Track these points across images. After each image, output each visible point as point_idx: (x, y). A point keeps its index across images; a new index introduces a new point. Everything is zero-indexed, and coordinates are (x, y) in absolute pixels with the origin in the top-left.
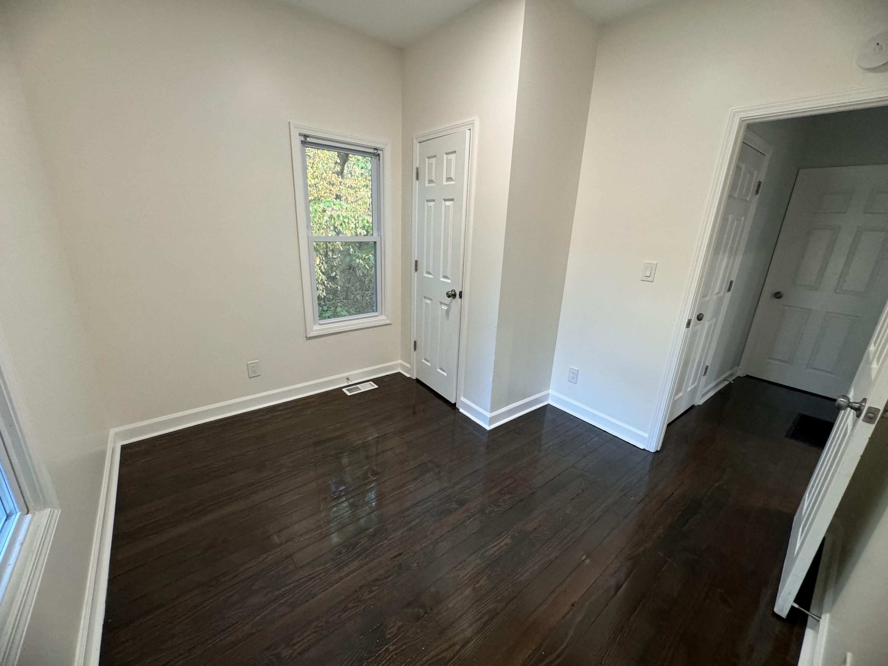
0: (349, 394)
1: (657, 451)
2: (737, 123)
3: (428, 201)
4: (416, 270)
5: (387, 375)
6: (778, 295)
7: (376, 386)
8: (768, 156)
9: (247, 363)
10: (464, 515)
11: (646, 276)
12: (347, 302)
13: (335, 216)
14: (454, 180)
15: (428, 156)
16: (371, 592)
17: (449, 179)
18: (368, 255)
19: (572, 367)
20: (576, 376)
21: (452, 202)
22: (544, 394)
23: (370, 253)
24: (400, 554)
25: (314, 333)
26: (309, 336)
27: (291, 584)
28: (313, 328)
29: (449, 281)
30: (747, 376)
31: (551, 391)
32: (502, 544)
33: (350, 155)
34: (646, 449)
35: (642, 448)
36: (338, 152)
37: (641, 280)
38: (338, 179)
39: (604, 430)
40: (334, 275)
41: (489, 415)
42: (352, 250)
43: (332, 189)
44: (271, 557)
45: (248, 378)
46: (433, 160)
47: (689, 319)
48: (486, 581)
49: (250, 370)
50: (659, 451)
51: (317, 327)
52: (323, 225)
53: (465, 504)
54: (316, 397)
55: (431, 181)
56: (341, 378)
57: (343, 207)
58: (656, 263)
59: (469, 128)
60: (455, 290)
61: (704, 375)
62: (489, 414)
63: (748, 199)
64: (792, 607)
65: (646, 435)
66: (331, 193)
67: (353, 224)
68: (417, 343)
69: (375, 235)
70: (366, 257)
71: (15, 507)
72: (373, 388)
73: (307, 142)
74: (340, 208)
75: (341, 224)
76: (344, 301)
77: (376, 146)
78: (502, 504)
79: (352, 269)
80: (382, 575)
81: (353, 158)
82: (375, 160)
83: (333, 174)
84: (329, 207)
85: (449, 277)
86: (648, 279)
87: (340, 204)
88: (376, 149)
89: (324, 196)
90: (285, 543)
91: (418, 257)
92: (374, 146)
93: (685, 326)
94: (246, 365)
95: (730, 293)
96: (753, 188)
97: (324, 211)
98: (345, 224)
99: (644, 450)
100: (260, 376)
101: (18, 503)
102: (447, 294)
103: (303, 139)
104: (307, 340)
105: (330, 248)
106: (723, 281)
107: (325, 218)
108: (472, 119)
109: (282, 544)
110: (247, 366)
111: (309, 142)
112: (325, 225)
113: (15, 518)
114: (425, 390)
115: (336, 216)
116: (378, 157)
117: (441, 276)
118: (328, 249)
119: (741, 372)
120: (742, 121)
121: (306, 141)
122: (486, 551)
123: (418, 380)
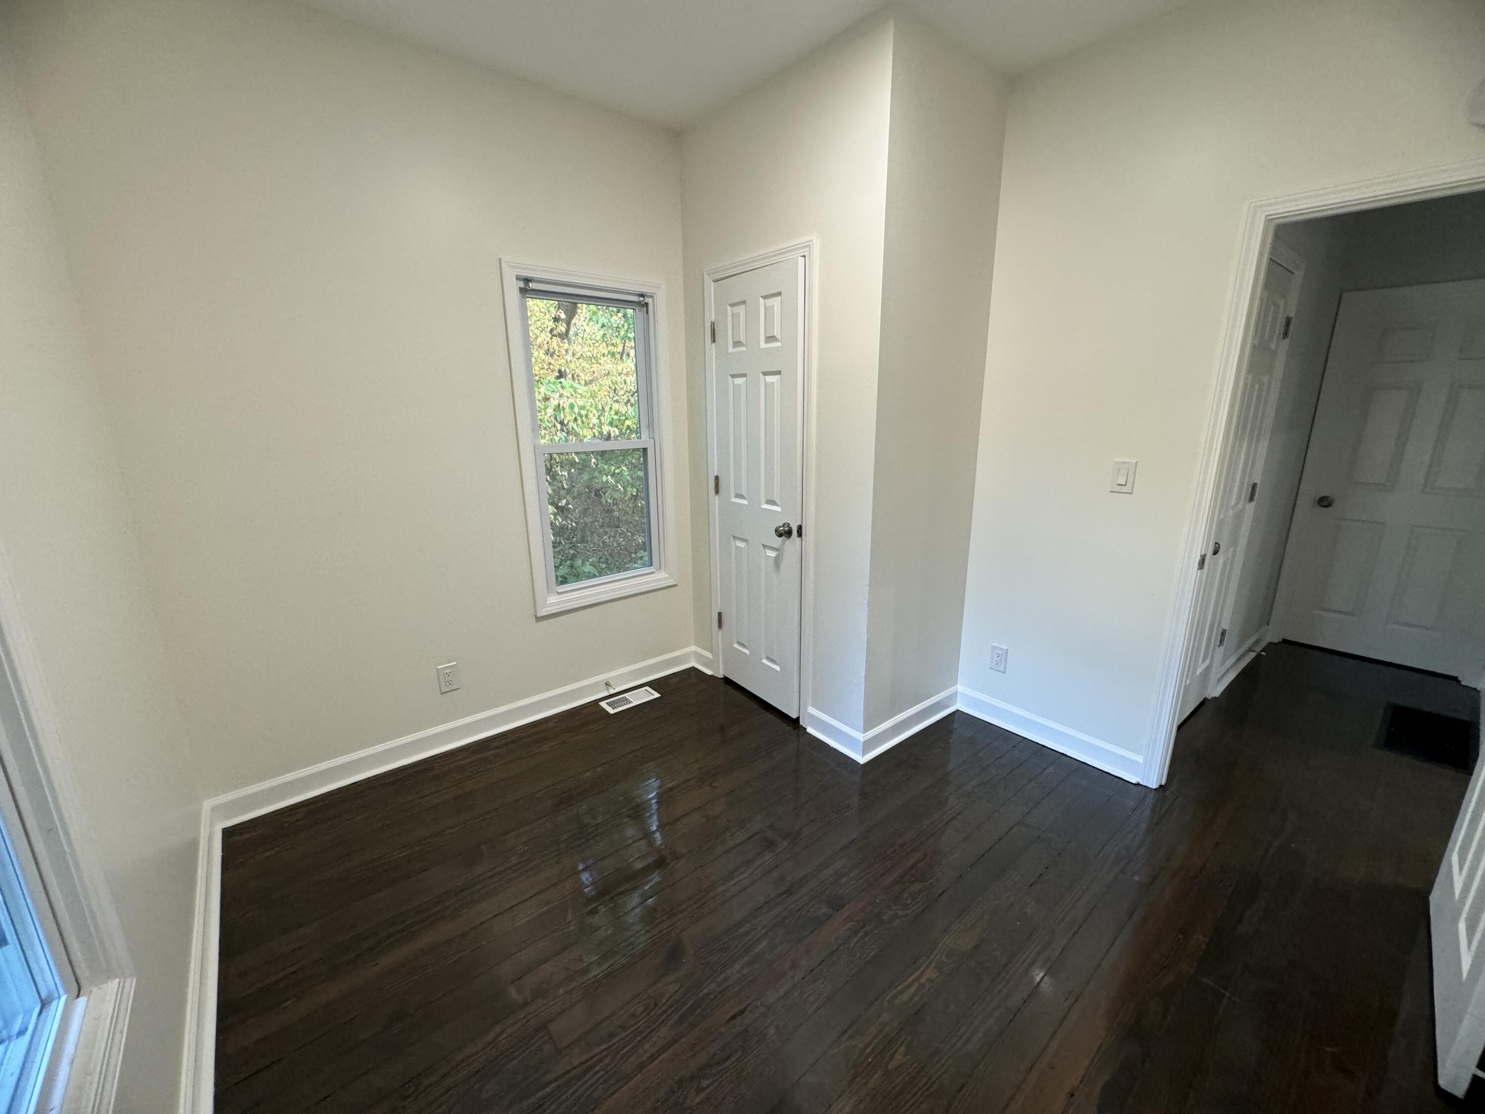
0: (611, 711)
1: (1161, 786)
2: (1261, 227)
3: (733, 376)
4: (717, 491)
5: (674, 674)
6: (1324, 502)
7: (657, 695)
8: (1299, 274)
9: (437, 669)
10: (845, 928)
11: (1118, 485)
12: (584, 546)
13: (566, 406)
14: (780, 339)
15: (732, 302)
16: (700, 1090)
17: (770, 339)
18: (618, 468)
19: (998, 645)
20: (1003, 660)
21: (778, 377)
22: (949, 694)
23: (623, 463)
24: (742, 1012)
25: (548, 609)
26: (539, 615)
27: (551, 1083)
28: (547, 600)
29: (778, 509)
30: (1285, 641)
31: (960, 688)
32: (923, 980)
33: (579, 305)
34: (1141, 783)
35: (1134, 782)
36: (558, 301)
37: (1111, 492)
38: (561, 345)
39: (1061, 752)
40: (564, 505)
41: (861, 737)
42: (593, 460)
43: (553, 362)
44: (509, 1031)
45: (439, 694)
46: (741, 309)
47: (1203, 554)
48: (906, 1054)
49: (442, 680)
50: (1166, 784)
51: (554, 597)
52: (546, 421)
53: (843, 906)
54: (554, 720)
55: (737, 344)
56: (596, 684)
57: (577, 390)
58: (1134, 461)
59: (803, 254)
60: (789, 524)
61: (1219, 646)
62: (861, 734)
63: (1273, 347)
64: (1475, 1078)
65: (1140, 759)
66: (550, 368)
67: (594, 418)
68: (723, 616)
69: (645, 436)
70: (617, 471)
71: (56, 984)
72: (652, 698)
73: (530, 290)
74: (573, 393)
75: (576, 420)
76: (579, 545)
77: (642, 290)
78: (908, 902)
79: (594, 492)
80: (715, 1055)
81: (584, 310)
82: (640, 314)
83: (554, 338)
84: (554, 391)
85: (779, 503)
86: (1123, 489)
87: (572, 387)
88: (642, 295)
89: (540, 374)
90: (532, 1001)
91: (718, 470)
92: (638, 290)
93: (1197, 566)
94: (435, 670)
95: (1253, 503)
96: (1279, 328)
97: (546, 399)
98: (581, 418)
99: (1138, 784)
100: (458, 689)
101: (62, 977)
102: (776, 530)
103: (522, 285)
104: (537, 622)
105: (555, 460)
106: (1242, 484)
107: (548, 410)
108: (809, 238)
109: (526, 1004)
110: (438, 673)
111: (533, 290)
112: (548, 421)
113: (58, 1008)
114: (743, 697)
115: (568, 406)
116: (645, 308)
117: (763, 500)
118: (553, 461)
119: (1273, 635)
120: (1268, 221)
121: (527, 287)
122: (895, 997)
123: (727, 681)
